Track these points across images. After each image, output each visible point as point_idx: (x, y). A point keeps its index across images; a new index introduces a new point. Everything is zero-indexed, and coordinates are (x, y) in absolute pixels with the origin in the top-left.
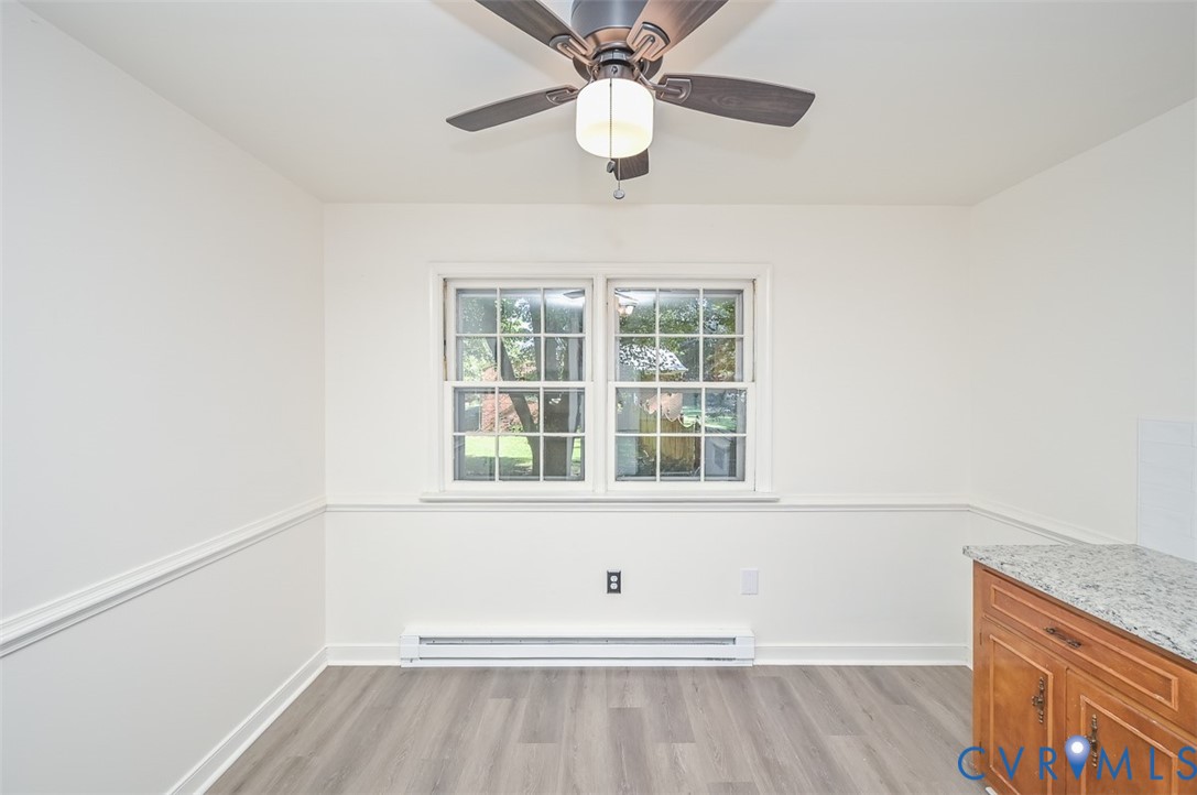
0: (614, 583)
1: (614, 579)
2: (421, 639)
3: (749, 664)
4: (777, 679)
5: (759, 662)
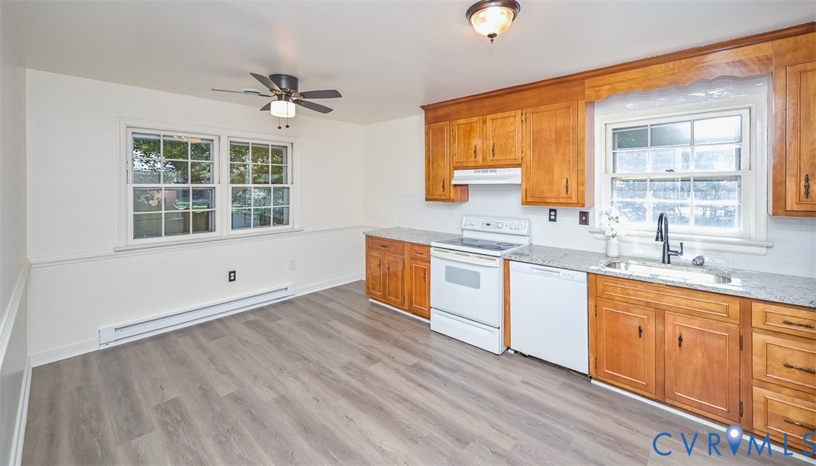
0: (232, 276)
1: (232, 274)
2: (116, 329)
3: (292, 297)
4: (305, 299)
5: (296, 296)
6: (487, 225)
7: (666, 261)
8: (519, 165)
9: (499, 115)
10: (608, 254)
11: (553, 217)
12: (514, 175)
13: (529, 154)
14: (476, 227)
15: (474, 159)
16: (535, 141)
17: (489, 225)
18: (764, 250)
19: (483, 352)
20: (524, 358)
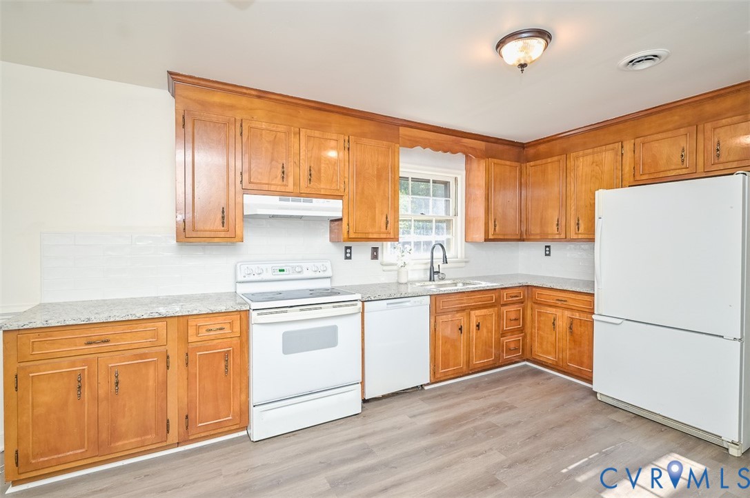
6: (280, 271)
7: (432, 279)
8: (340, 197)
9: (317, 134)
10: (400, 282)
11: (348, 255)
12: (334, 208)
13: (352, 187)
14: (265, 276)
15: (280, 182)
16: (358, 174)
17: (283, 270)
18: (463, 264)
19: (342, 421)
20: (380, 401)
